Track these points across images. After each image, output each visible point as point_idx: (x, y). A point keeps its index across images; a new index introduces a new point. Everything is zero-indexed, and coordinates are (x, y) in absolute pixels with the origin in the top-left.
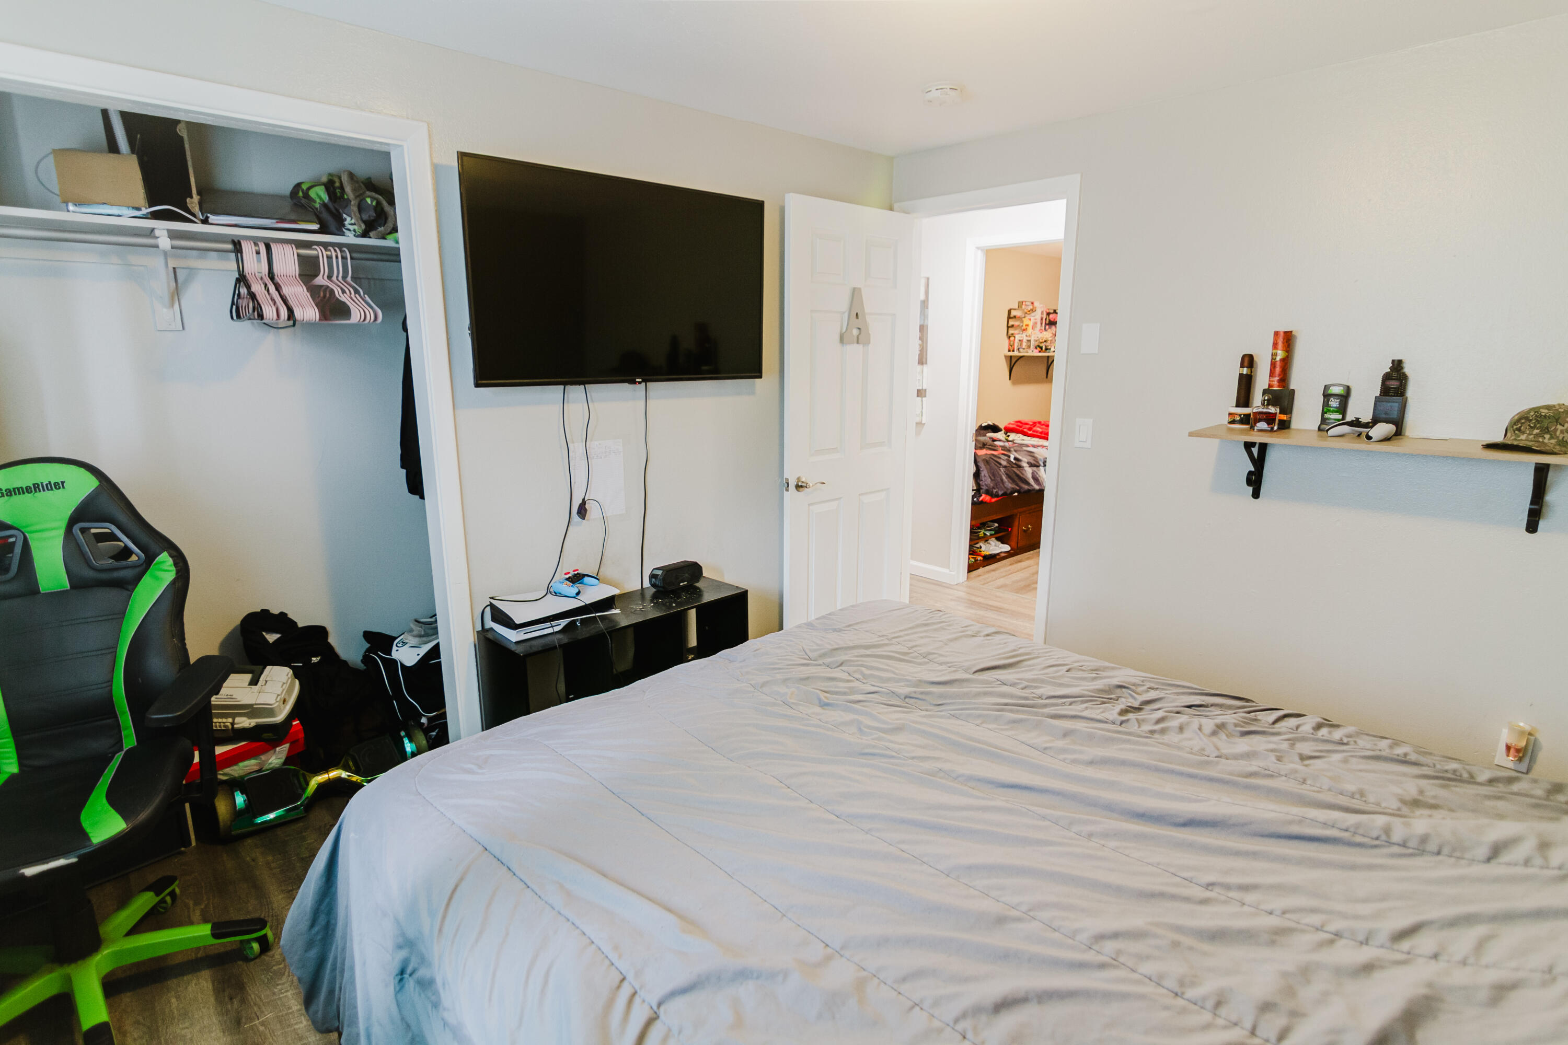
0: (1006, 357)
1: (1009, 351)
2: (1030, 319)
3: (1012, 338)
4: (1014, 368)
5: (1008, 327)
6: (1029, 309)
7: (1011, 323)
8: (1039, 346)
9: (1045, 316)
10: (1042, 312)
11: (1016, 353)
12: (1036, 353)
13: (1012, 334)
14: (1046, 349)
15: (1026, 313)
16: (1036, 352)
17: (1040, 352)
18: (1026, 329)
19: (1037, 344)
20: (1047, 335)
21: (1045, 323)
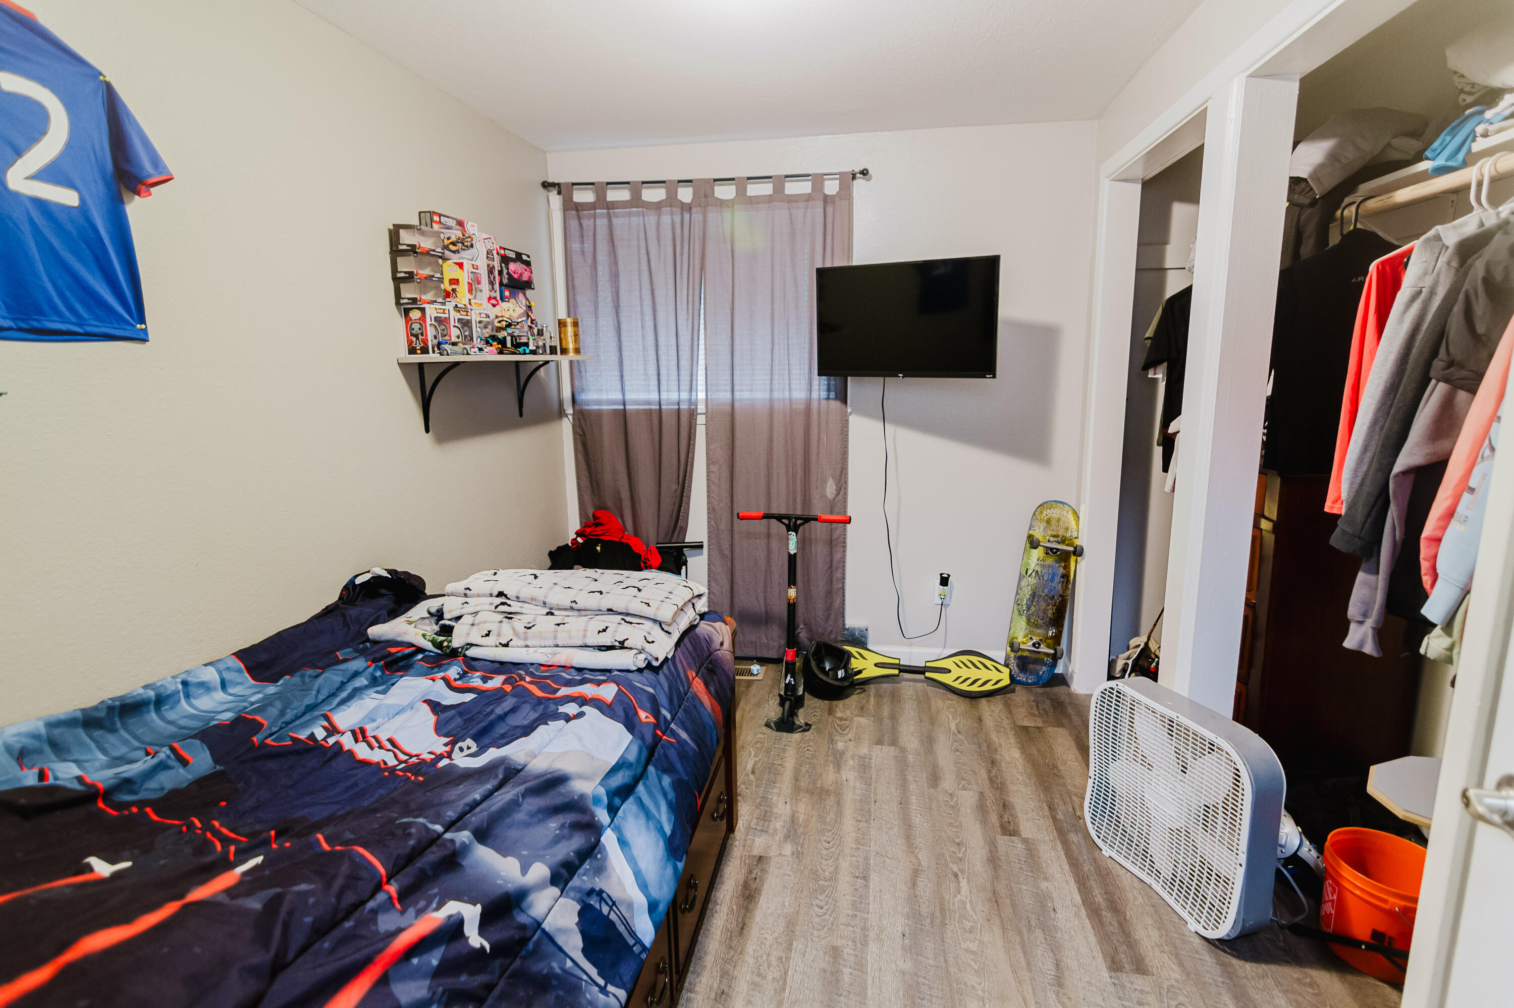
0: (403, 366)
1: (412, 351)
2: (461, 265)
3: (415, 315)
4: (433, 399)
5: (398, 281)
6: (453, 239)
7: (405, 265)
8: (494, 338)
9: (496, 264)
10: (489, 252)
11: (433, 357)
12: (490, 355)
13: (414, 301)
14: (516, 345)
15: (446, 247)
16: (491, 353)
17: (501, 352)
18: (454, 290)
19: (487, 332)
20: (512, 309)
21: (501, 284)
